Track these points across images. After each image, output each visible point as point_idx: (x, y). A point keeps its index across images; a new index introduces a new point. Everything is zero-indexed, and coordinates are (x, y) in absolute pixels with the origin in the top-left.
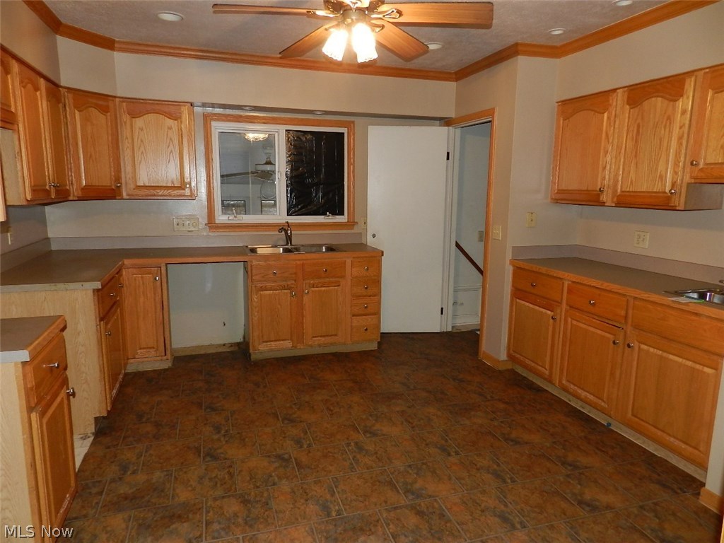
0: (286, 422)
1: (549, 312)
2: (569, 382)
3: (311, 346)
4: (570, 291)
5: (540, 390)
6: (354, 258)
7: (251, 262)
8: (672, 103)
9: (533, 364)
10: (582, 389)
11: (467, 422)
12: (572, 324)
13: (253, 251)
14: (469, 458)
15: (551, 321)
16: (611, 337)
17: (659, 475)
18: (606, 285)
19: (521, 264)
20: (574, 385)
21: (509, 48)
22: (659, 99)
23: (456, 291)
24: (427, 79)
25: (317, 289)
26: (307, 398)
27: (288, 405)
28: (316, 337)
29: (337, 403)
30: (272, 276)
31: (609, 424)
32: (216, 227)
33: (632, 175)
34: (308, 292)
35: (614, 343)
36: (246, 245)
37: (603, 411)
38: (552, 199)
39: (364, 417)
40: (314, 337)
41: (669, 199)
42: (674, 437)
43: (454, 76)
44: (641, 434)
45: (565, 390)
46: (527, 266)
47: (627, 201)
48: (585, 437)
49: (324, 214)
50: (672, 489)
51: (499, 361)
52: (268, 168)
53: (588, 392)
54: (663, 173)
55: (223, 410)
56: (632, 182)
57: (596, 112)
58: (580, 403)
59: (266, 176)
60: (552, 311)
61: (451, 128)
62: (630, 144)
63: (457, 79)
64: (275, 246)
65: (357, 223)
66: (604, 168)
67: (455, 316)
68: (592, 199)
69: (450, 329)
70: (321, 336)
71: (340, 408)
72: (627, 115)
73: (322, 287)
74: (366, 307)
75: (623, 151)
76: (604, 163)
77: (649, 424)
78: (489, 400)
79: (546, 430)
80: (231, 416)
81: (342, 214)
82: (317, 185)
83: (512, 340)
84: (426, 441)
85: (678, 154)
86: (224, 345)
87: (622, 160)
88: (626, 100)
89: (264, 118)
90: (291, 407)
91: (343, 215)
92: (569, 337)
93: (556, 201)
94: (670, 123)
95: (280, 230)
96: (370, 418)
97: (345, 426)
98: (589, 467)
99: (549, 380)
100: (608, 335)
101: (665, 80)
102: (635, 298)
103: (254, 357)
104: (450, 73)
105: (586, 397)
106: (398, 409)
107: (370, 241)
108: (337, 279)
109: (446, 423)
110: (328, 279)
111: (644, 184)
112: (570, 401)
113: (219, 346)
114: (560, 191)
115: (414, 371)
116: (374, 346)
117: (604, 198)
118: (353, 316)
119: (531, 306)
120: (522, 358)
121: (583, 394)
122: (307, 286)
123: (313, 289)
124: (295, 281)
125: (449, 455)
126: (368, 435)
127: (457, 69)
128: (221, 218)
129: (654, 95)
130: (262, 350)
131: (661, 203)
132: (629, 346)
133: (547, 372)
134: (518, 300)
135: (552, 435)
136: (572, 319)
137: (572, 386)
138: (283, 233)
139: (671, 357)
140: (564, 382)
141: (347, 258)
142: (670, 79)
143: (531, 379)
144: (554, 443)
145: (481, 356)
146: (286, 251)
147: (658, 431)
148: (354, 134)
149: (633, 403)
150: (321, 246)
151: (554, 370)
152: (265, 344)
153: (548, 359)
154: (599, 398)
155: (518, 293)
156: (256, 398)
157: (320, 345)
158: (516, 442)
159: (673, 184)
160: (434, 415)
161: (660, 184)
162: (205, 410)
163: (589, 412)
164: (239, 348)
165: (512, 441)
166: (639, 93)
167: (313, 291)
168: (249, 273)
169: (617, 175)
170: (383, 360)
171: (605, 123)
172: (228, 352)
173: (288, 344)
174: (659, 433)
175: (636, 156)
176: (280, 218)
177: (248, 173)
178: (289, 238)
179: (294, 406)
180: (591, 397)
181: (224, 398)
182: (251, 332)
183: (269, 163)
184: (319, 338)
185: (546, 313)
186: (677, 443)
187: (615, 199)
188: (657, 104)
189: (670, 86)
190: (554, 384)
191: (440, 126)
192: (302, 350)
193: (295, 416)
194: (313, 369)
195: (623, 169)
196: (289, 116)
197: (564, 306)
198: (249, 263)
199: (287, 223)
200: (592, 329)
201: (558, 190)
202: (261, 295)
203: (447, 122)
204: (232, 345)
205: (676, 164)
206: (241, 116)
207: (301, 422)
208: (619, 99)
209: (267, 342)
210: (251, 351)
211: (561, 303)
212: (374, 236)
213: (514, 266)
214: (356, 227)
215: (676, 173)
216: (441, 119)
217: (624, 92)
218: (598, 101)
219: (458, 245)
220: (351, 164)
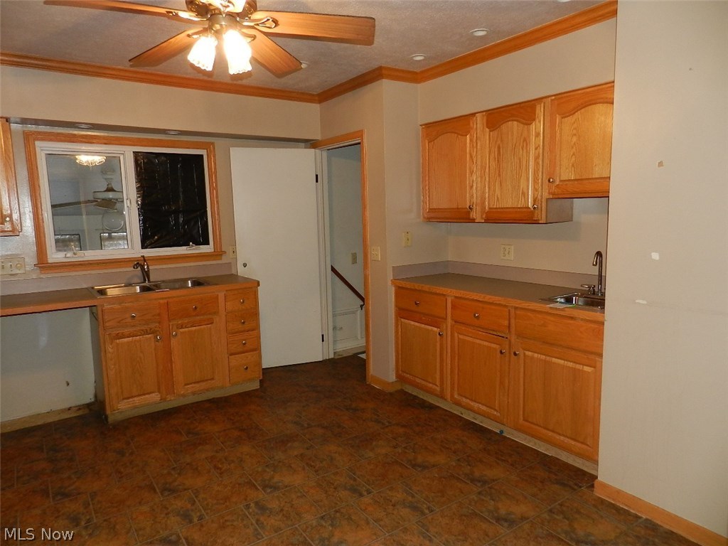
0: (166, 493)
1: (435, 329)
2: (461, 395)
3: (184, 396)
4: (454, 307)
5: (432, 407)
6: (227, 291)
7: (103, 306)
8: (526, 127)
9: (423, 383)
10: (475, 401)
11: (371, 454)
12: (459, 338)
13: (102, 292)
14: (382, 495)
15: (438, 336)
16: (498, 347)
17: (556, 475)
18: (488, 298)
19: (403, 284)
20: (466, 398)
21: (374, 71)
22: (515, 123)
23: (334, 316)
24: (291, 100)
25: (187, 329)
26: (188, 459)
27: (165, 472)
28: (188, 384)
29: (226, 459)
30: (129, 320)
31: (502, 432)
32: (49, 267)
33: (498, 192)
34: (176, 335)
35: (501, 352)
36: (90, 285)
37: (495, 420)
38: (424, 218)
39: (260, 469)
40: (186, 385)
41: (532, 213)
42: (563, 435)
43: (317, 98)
44: (532, 437)
45: (458, 404)
46: (408, 285)
47: (496, 218)
48: (485, 449)
49: (186, 244)
50: (570, 487)
51: (389, 384)
52: (111, 195)
53: (480, 403)
54: (525, 191)
55: (79, 494)
56: (498, 198)
57: (458, 134)
58: (472, 414)
59: (109, 205)
60: (438, 328)
61: (317, 151)
62: (493, 164)
63: (320, 102)
64: (129, 285)
65: (225, 252)
66: (472, 187)
67: (335, 342)
68: (462, 216)
69: (332, 356)
70: (194, 383)
71: (229, 464)
72: (488, 138)
73: (192, 326)
74: (245, 344)
75: (487, 170)
76: (471, 182)
77: (540, 426)
78: (387, 426)
79: (448, 448)
80: (92, 500)
81: (207, 243)
82: (176, 212)
83: (400, 360)
84: (333, 484)
85: (535, 173)
86: (69, 409)
87: (487, 179)
88: (485, 124)
89: (104, 138)
90: (169, 473)
91: (209, 244)
92: (457, 352)
93: (429, 220)
94: (527, 145)
95: (136, 266)
96: (268, 470)
97: (239, 484)
98: (496, 480)
99: (442, 397)
100: (494, 346)
101: (518, 106)
102: (516, 308)
103: (111, 419)
104: (313, 95)
105: (479, 408)
106: (296, 453)
107: (241, 271)
108: (210, 316)
109: (350, 460)
110: (199, 318)
111: (509, 202)
112: (462, 414)
113: (63, 411)
114: (431, 210)
115: (303, 407)
116: (256, 385)
117: (473, 215)
118: (232, 354)
119: (417, 324)
120: (411, 377)
121: (476, 405)
122: (175, 327)
123: (181, 330)
124: (159, 323)
125: (361, 495)
126: (269, 490)
127: (319, 91)
128: (55, 256)
129: (511, 119)
130: (121, 408)
131: (526, 218)
132: (515, 354)
133: (438, 389)
134: (402, 320)
135: (455, 452)
136: (458, 333)
137: (464, 399)
138: (139, 268)
139: (554, 360)
140: (456, 396)
141: (220, 292)
142: (522, 105)
143: (421, 397)
144: (459, 460)
145: (369, 381)
146: (144, 289)
147: (548, 432)
148: (214, 156)
149: (524, 408)
150: (186, 280)
151: (445, 386)
152: (126, 401)
153: (438, 376)
154: (491, 408)
155: (402, 313)
156: (122, 470)
157: (194, 393)
158: (424, 467)
159: (535, 201)
160: (336, 453)
161: (523, 200)
162: (54, 498)
163: (481, 422)
164: (90, 410)
165: (420, 466)
166: (496, 117)
167: (181, 333)
168: (100, 319)
169: (484, 193)
170: (268, 399)
171: (468, 145)
172: (75, 417)
173: (155, 397)
174: (550, 434)
175: (499, 175)
176: (133, 251)
177: (79, 203)
178: (146, 275)
179: (173, 472)
180: (484, 408)
181: (78, 478)
182: (106, 389)
183: (110, 190)
184: (193, 385)
185: (432, 330)
186: (566, 440)
187: (484, 216)
188: (513, 128)
189: (523, 111)
190: (446, 400)
191: (305, 148)
192: (173, 402)
193: (176, 484)
194: (189, 421)
195: (489, 188)
196: (136, 136)
197: (449, 320)
198: (99, 309)
199: (143, 257)
200: (478, 341)
201: (430, 209)
202: (118, 344)
203: (312, 144)
204: (79, 408)
205: (535, 181)
206: (75, 135)
207: (185, 490)
208: (479, 122)
209: (128, 398)
210: (108, 412)
211: (446, 319)
212: (245, 265)
213: (396, 286)
214: (224, 257)
215: (535, 189)
216: (306, 141)
217: (483, 116)
218: (459, 124)
219: (333, 270)
220: (214, 189)
